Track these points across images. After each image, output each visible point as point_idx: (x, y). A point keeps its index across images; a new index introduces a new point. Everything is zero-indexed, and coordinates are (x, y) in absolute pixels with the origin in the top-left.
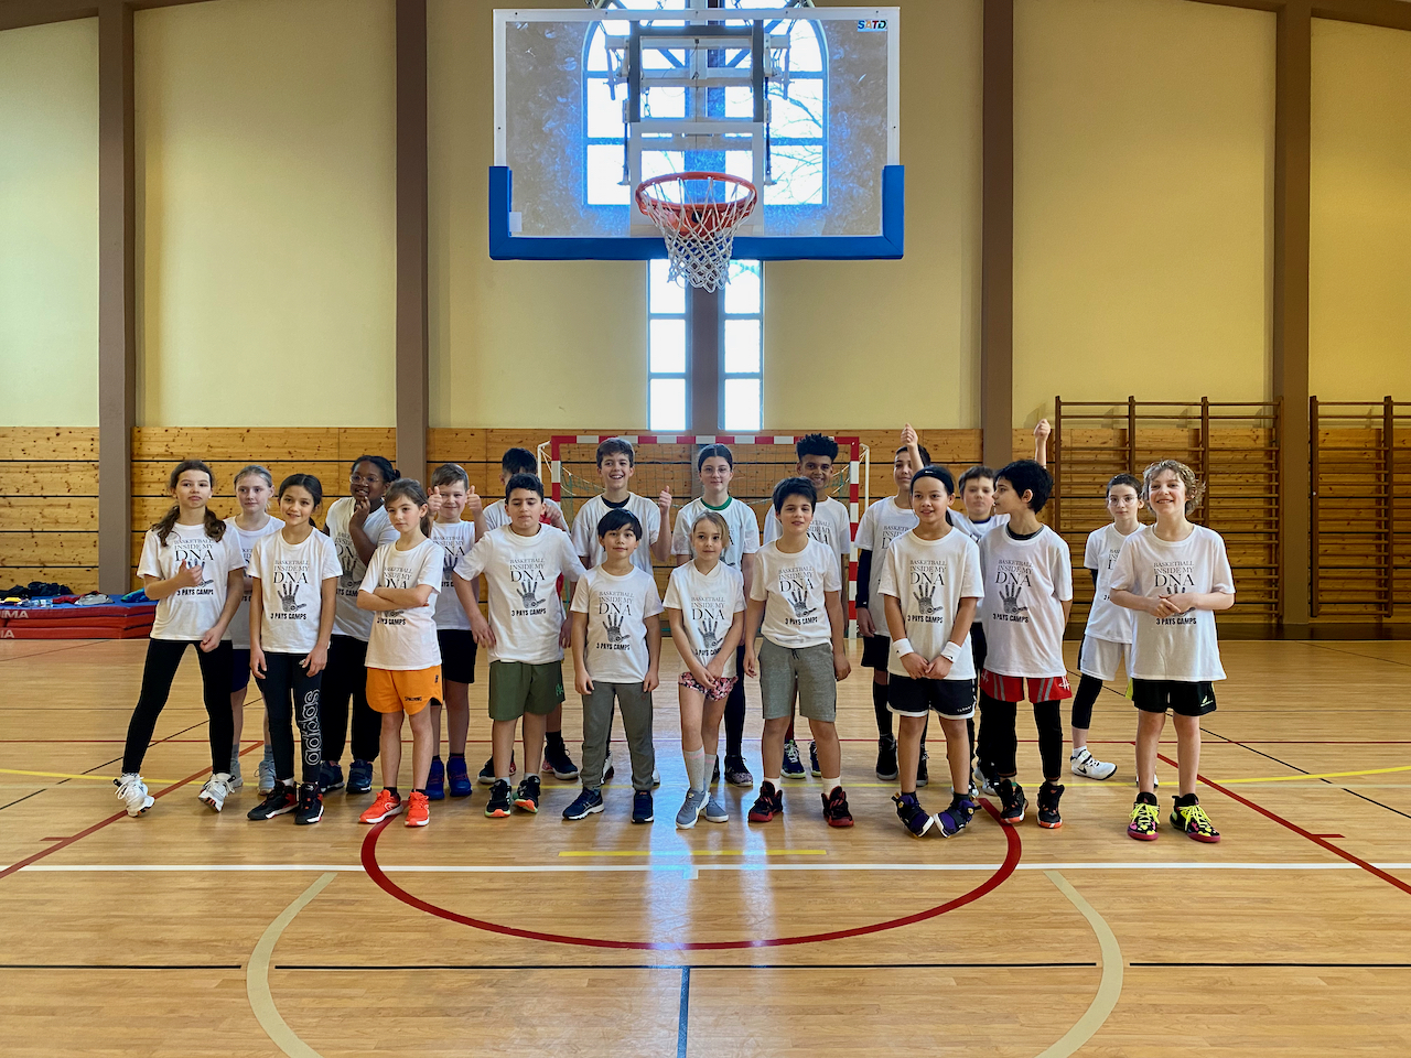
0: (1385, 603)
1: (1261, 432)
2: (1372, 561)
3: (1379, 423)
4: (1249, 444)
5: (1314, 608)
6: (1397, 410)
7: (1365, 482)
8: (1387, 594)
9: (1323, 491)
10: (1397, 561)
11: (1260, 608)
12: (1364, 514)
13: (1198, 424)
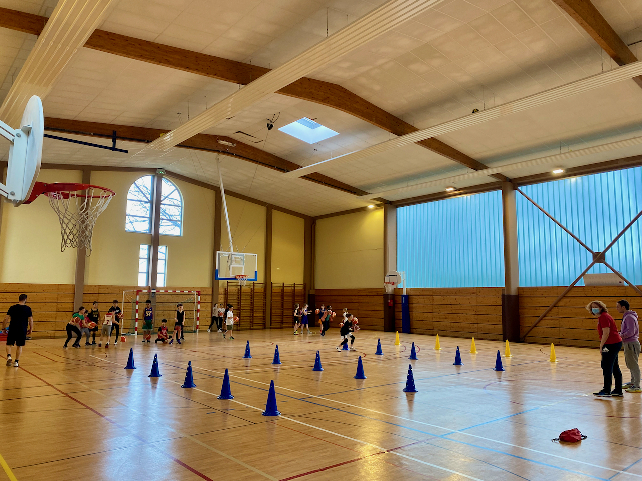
0: (282, 323)
1: (263, 289)
2: (280, 314)
3: (282, 288)
4: (261, 291)
5: (271, 323)
6: (285, 285)
7: (278, 299)
8: (283, 321)
9: (273, 300)
10: (284, 314)
11: (262, 324)
12: (279, 305)
13: (252, 287)
